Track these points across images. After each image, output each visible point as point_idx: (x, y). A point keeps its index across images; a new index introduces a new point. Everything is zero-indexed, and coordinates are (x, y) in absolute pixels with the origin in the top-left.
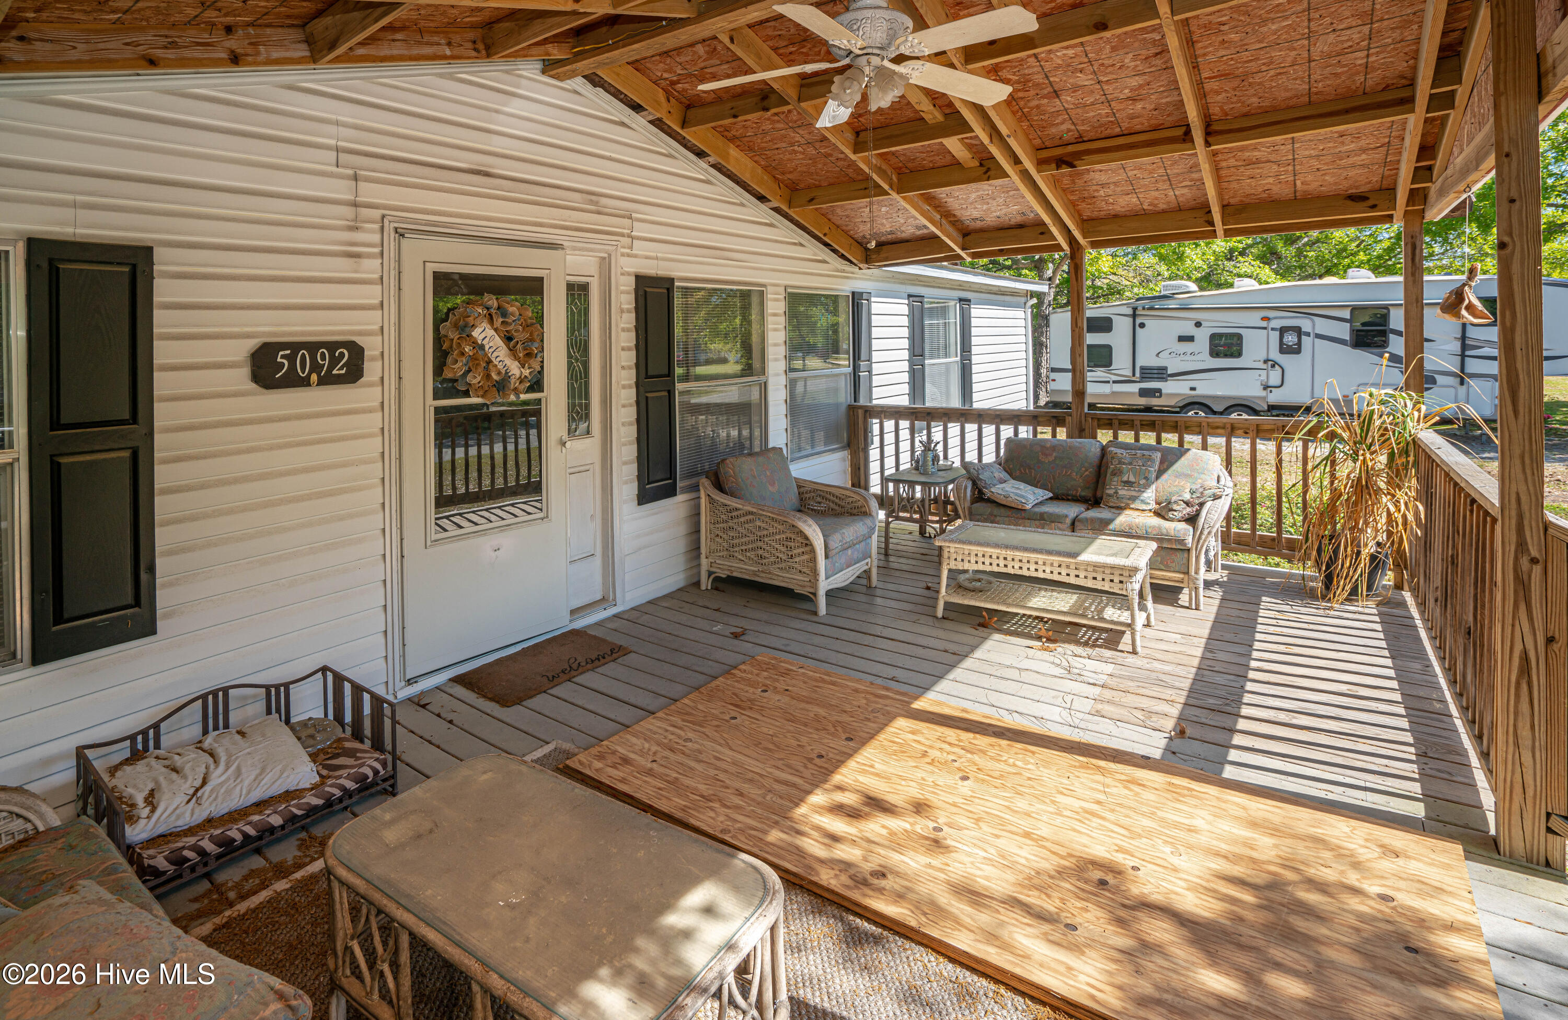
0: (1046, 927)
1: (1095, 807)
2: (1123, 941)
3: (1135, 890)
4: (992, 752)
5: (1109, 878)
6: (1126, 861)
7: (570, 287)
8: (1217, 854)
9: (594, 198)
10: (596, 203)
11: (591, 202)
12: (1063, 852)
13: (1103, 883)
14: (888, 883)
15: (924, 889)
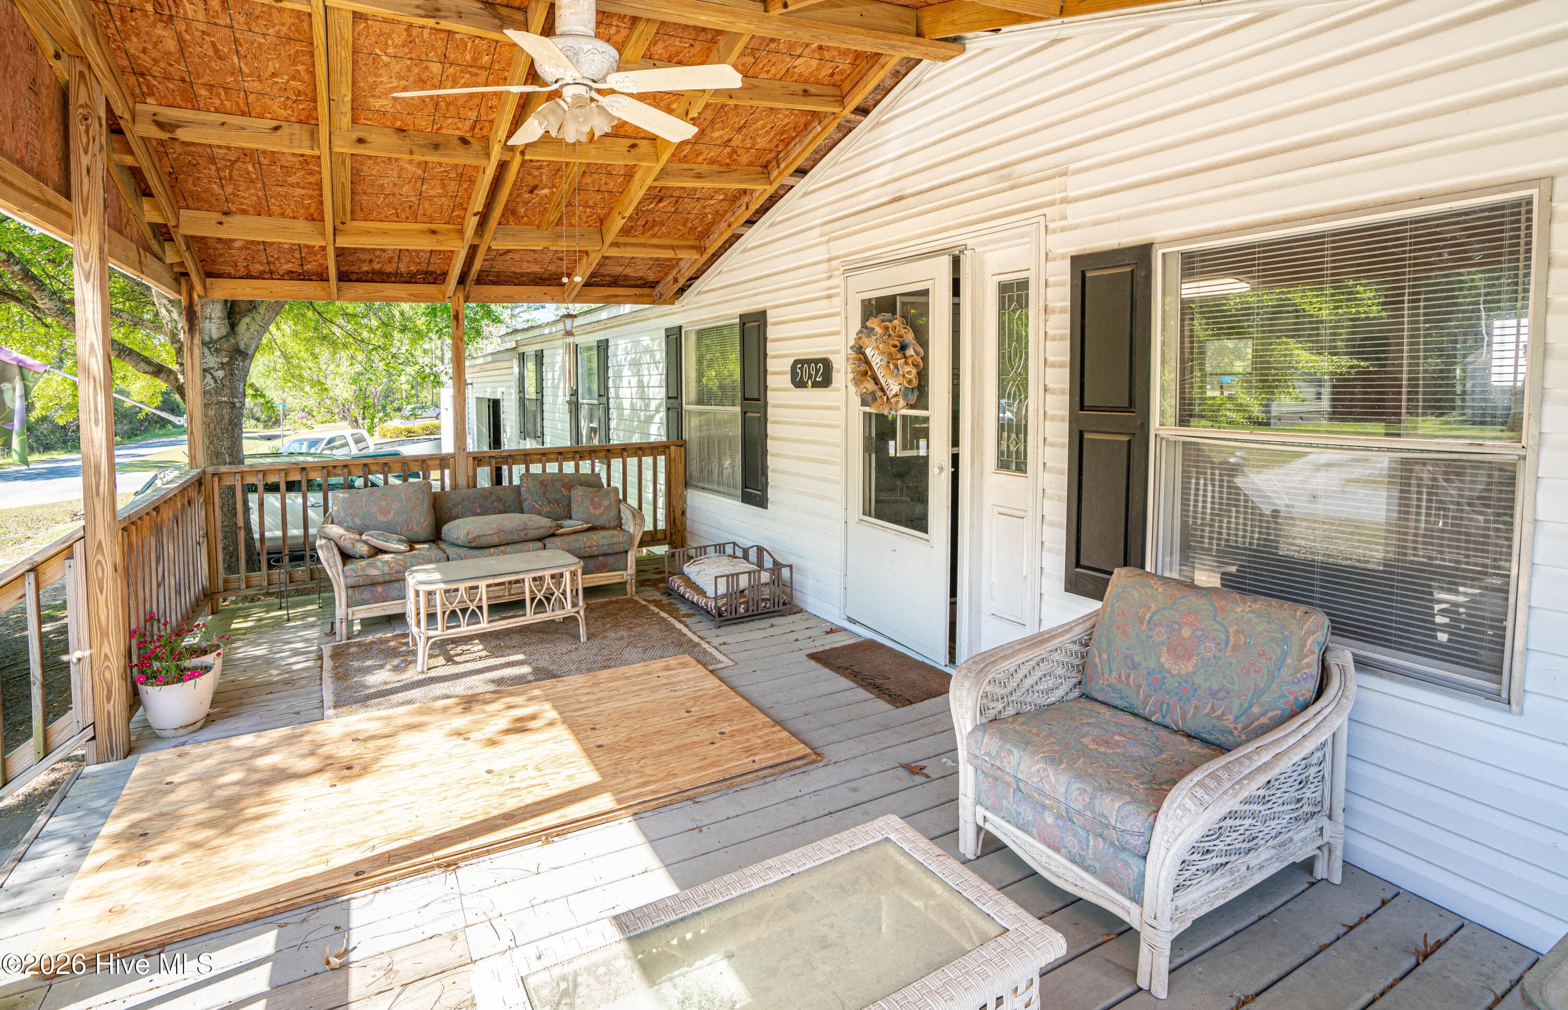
0: (367, 734)
1: (382, 806)
2: (324, 751)
3: (328, 775)
4: (495, 800)
5: (347, 772)
6: (342, 787)
7: (1004, 288)
8: (277, 827)
9: (1005, 172)
10: (1009, 177)
11: (1003, 178)
12: (384, 770)
13: (349, 768)
14: (459, 709)
15: (438, 717)
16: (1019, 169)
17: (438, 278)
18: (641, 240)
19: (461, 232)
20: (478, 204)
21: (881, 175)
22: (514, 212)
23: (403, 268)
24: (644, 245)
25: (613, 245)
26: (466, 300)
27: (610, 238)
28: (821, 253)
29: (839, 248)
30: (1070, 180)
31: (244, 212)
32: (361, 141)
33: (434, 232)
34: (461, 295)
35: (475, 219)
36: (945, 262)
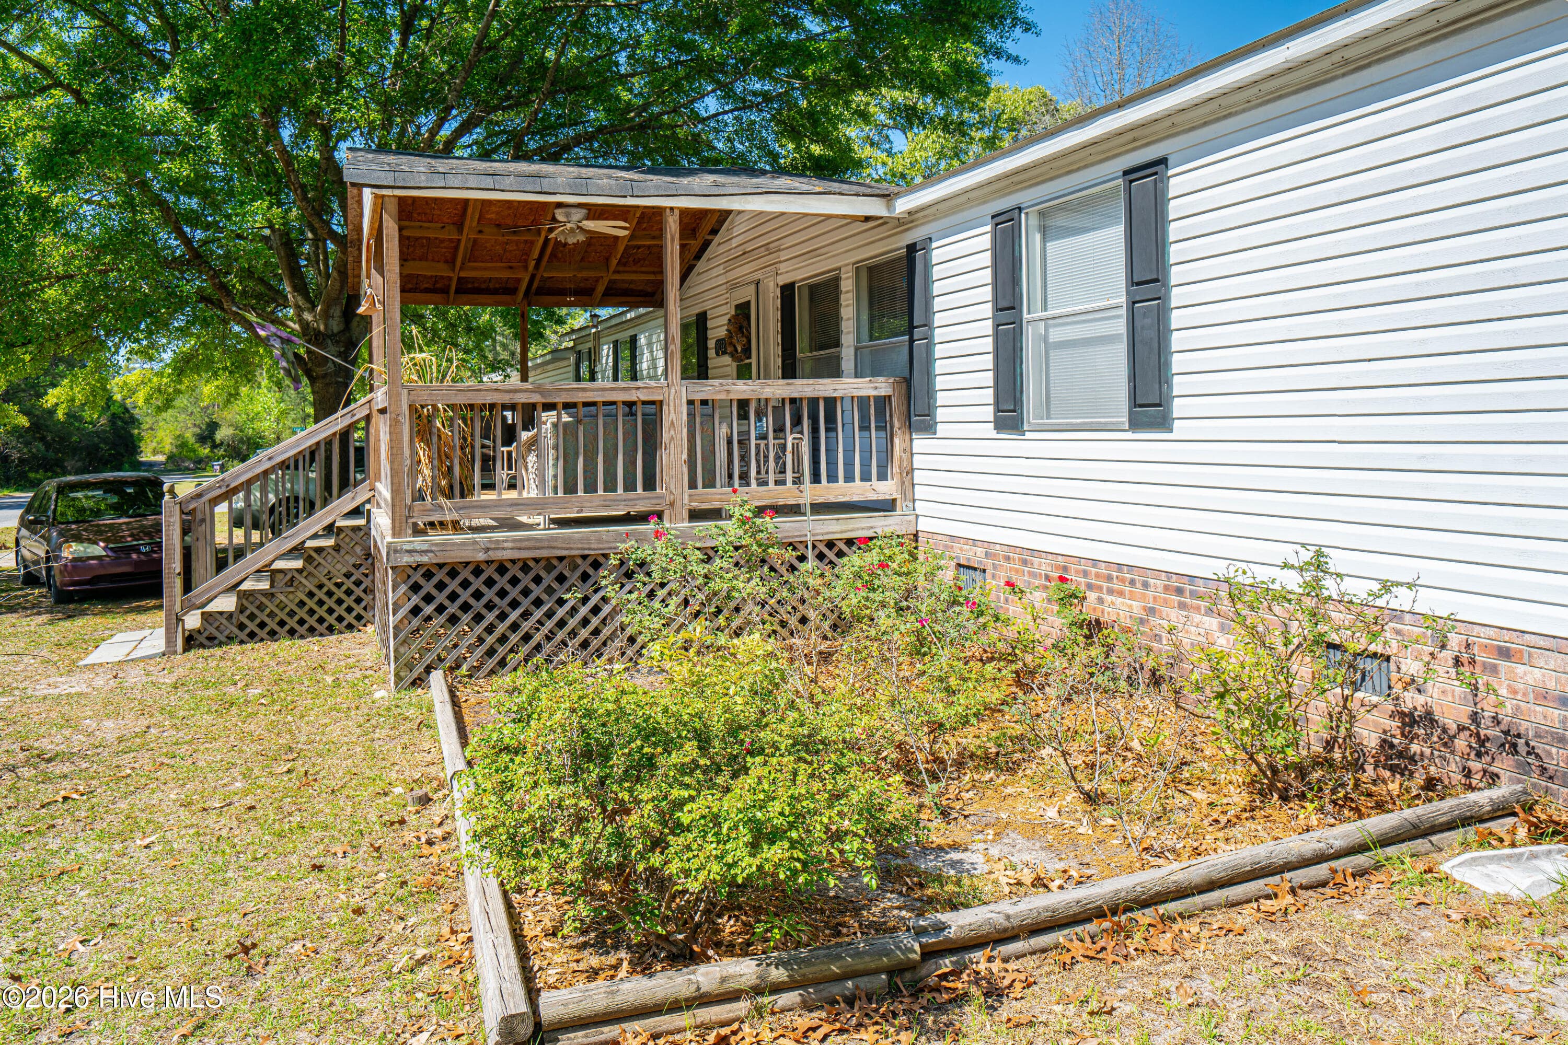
9: (768, 246)
10: (768, 249)
16: (772, 245)
17: (513, 291)
18: (634, 269)
19: (526, 268)
20: (536, 255)
21: (734, 243)
22: (556, 256)
23: (491, 286)
24: (636, 272)
25: (615, 272)
26: (529, 305)
27: (612, 269)
28: (722, 280)
29: (732, 275)
30: (781, 253)
31: (414, 259)
32: (480, 232)
33: (511, 268)
34: (525, 302)
35: (534, 263)
36: (753, 287)
